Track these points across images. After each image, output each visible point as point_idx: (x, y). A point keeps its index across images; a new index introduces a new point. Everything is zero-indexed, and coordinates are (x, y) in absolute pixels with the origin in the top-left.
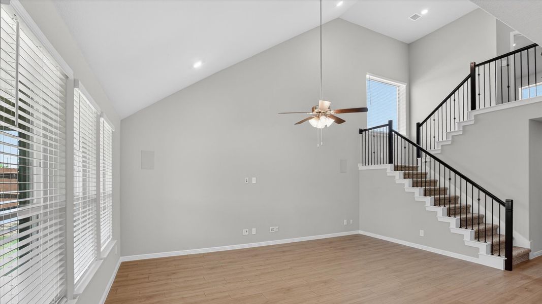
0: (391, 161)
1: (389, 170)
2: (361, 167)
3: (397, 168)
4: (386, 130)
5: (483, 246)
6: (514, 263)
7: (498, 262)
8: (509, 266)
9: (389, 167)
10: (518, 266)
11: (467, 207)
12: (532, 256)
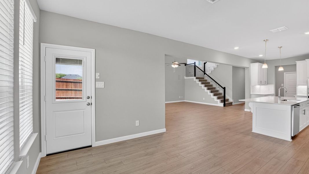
0: (195, 76)
1: (194, 79)
2: (185, 78)
3: (197, 78)
4: (194, 65)
5: (219, 101)
6: (226, 105)
7: (222, 105)
8: (224, 105)
9: (194, 78)
10: (227, 106)
11: (218, 91)
12: (233, 104)
